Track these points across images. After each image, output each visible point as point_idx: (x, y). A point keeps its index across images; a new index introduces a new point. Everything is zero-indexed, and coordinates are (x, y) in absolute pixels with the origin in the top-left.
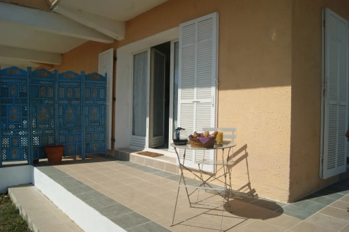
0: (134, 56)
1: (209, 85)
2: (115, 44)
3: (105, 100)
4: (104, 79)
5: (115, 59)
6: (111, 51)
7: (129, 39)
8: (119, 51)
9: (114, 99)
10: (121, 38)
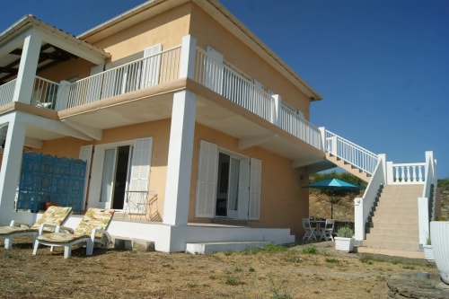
0: (106, 151)
1: (146, 164)
2: (94, 142)
3: (84, 177)
4: (85, 164)
5: (93, 151)
6: (91, 146)
7: (103, 141)
8: (96, 147)
9: (90, 177)
10: (99, 139)
